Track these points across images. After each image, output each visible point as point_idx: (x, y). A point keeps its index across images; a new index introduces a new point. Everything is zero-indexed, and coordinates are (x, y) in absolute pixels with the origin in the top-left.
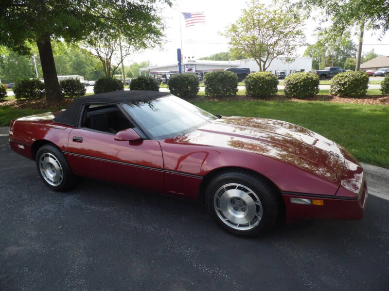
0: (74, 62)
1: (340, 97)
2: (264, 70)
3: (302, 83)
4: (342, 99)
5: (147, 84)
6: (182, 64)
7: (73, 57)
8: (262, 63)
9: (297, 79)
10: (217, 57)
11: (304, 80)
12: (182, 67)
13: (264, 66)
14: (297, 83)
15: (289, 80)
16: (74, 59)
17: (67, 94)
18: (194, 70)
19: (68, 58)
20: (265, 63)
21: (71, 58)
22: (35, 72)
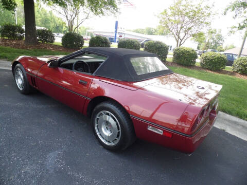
0: (43, 19)
1: (240, 74)
2: (180, 45)
3: (216, 60)
4: (242, 76)
5: (103, 42)
6: (118, 31)
7: (43, 15)
8: (180, 41)
9: (213, 57)
10: (137, 31)
11: (218, 58)
12: (117, 33)
13: (180, 43)
14: (211, 60)
15: (206, 57)
16: (43, 16)
17: (41, 40)
18: (123, 37)
19: (39, 15)
20: (181, 40)
21: (41, 15)
22: (15, 21)
